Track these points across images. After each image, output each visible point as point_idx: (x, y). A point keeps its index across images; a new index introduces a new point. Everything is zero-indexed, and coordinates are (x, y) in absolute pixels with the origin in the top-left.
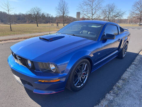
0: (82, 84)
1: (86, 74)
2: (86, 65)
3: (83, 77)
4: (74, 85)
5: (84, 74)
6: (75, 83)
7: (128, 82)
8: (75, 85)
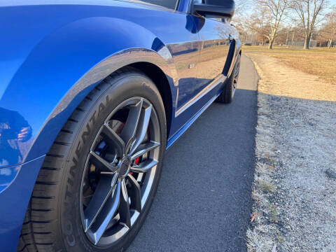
0: (137, 214)
1: (149, 160)
2: (148, 111)
3: (136, 175)
4: (90, 242)
5: (140, 160)
6: (94, 228)
7: (281, 165)
8: (96, 236)
